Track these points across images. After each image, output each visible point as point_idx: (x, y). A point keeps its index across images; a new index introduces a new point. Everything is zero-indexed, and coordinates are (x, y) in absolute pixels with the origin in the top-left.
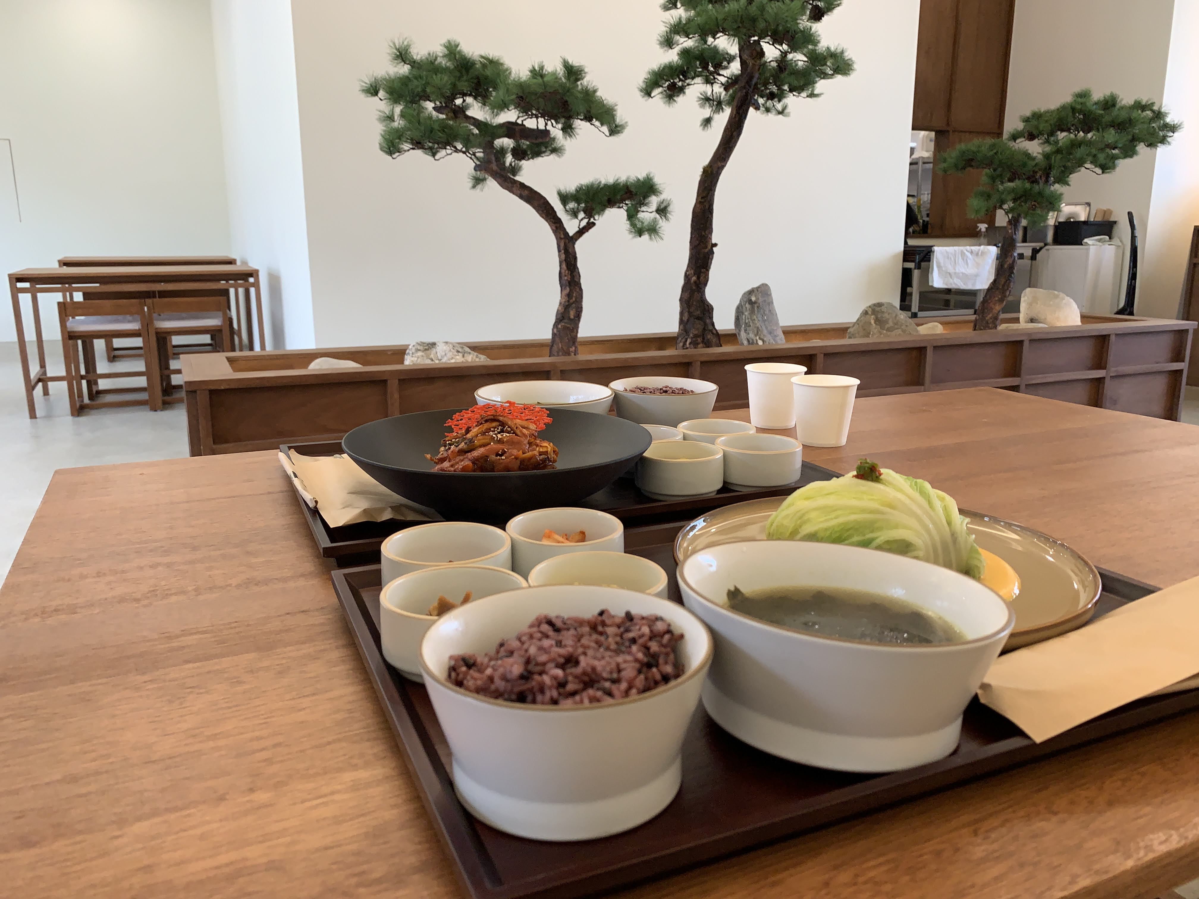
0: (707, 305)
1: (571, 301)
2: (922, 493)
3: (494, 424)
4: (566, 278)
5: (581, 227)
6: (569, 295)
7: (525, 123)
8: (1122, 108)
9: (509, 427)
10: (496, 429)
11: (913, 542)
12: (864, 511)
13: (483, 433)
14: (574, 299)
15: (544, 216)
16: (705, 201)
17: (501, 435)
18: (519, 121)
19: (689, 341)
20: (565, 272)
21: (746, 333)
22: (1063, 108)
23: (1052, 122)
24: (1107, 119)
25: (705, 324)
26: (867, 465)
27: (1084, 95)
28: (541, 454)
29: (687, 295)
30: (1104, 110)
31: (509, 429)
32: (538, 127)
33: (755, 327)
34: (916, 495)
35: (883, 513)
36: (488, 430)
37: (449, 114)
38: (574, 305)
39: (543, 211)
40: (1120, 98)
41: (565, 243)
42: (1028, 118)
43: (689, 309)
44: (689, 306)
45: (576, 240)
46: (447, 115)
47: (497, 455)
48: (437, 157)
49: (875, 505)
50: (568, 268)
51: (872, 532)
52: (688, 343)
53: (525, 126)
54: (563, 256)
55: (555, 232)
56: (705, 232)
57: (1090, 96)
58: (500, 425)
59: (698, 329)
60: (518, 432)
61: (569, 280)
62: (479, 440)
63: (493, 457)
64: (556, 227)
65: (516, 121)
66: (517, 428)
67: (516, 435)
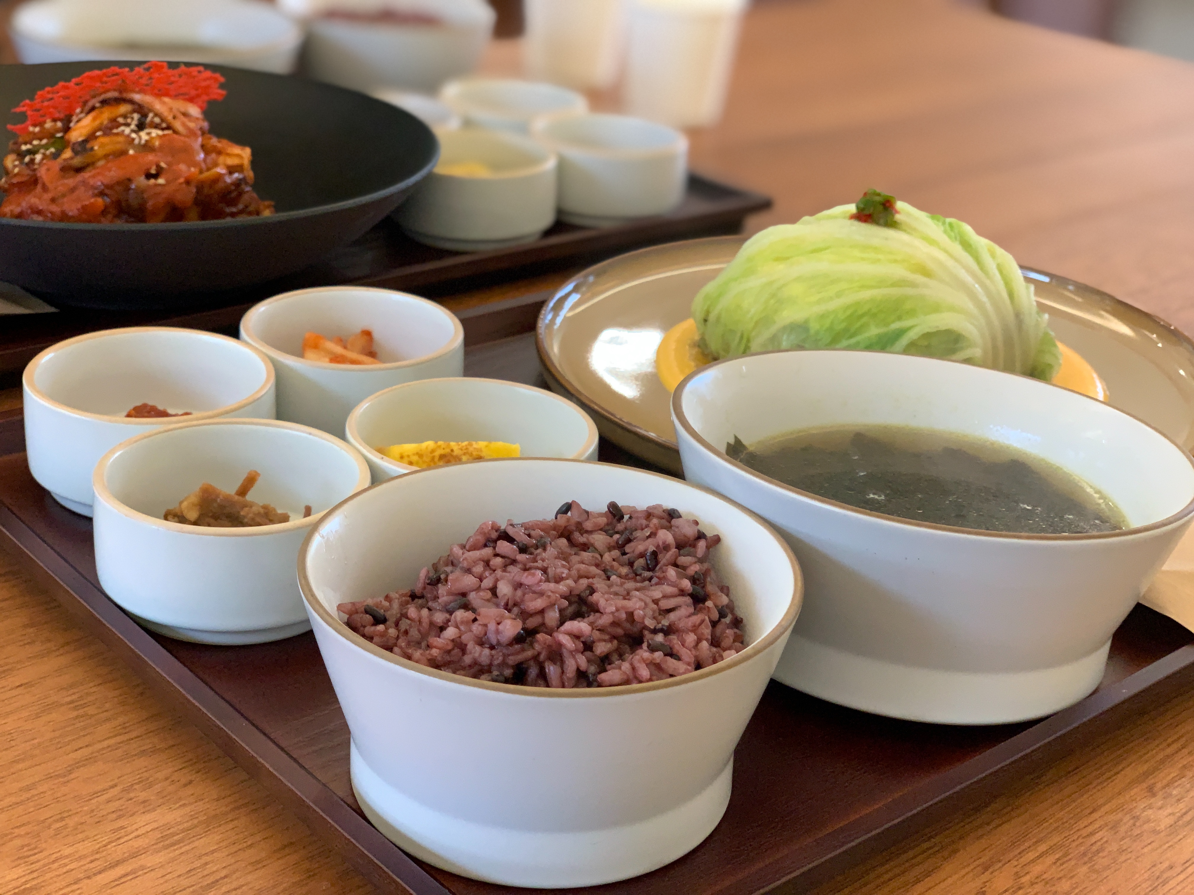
2: (966, 245)
3: (124, 108)
9: (156, 115)
10: (129, 120)
11: (964, 333)
12: (881, 283)
13: (108, 129)
17: (149, 134)
26: (877, 199)
28: (231, 170)
31: (157, 120)
34: (957, 249)
35: (913, 285)
36: (114, 123)
47: (149, 176)
49: (900, 272)
51: (899, 318)
58: (134, 111)
60: (178, 125)
62: (102, 146)
63: (142, 181)
66: (174, 118)
67: (175, 132)
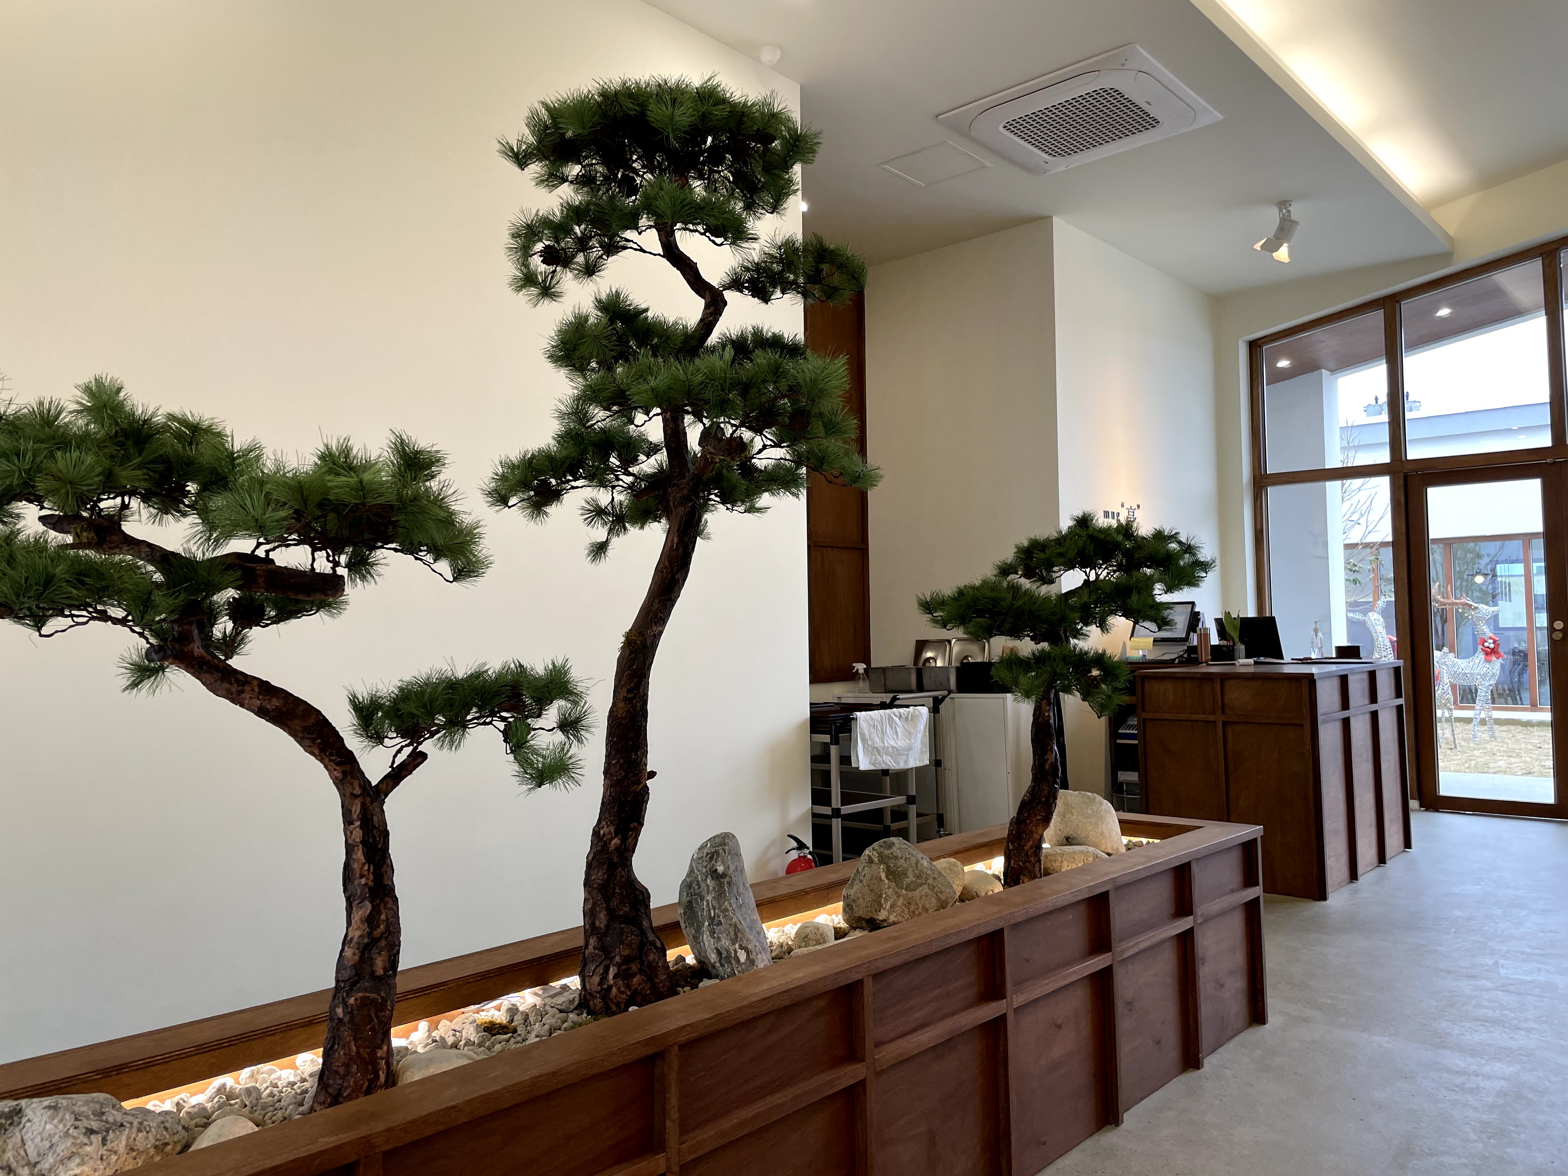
0: (641, 891)
1: (377, 933)
4: (363, 881)
5: (395, 766)
6: (371, 920)
7: (272, 555)
8: (1144, 539)
14: (382, 926)
15: (317, 752)
16: (634, 698)
18: (261, 553)
19: (612, 972)
20: (362, 868)
21: (714, 938)
25: (643, 933)
27: (1085, 520)
29: (599, 876)
32: (313, 569)
33: (731, 925)
37: (85, 534)
38: (383, 943)
39: (313, 741)
41: (363, 805)
42: (1026, 548)
43: (608, 904)
44: (607, 899)
45: (386, 796)
46: (77, 535)
48: (45, 630)
50: (369, 858)
52: (611, 976)
53: (272, 561)
54: (358, 834)
55: (339, 783)
56: (636, 754)
59: (630, 945)
61: (371, 884)
64: (344, 773)
65: (254, 551)
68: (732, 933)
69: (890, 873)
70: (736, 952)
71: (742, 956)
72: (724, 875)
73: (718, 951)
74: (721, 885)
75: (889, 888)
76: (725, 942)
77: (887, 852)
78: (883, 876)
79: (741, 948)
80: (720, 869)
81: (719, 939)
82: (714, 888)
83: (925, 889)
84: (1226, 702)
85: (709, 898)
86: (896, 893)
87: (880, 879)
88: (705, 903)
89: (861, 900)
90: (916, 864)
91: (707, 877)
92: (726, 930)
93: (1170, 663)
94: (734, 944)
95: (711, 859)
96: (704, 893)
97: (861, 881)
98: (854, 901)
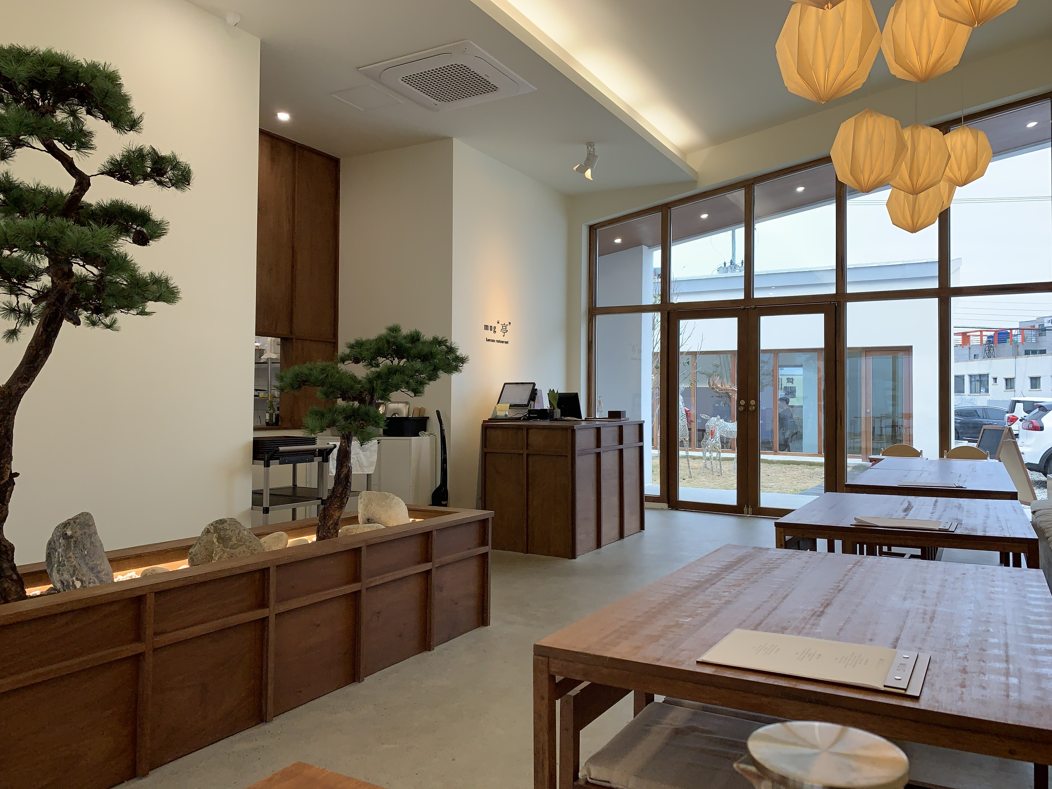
8: (424, 343)
21: (59, 574)
22: (379, 339)
23: (372, 351)
24: (413, 352)
27: (395, 330)
30: (411, 343)
40: (422, 334)
42: (353, 345)
57: (400, 331)
68: (72, 572)
69: (220, 539)
70: (73, 582)
71: (78, 584)
72: (71, 537)
73: (61, 581)
74: (69, 544)
75: (219, 547)
76: (66, 576)
77: (220, 526)
78: (215, 540)
79: (77, 579)
80: (69, 533)
81: (62, 575)
82: (64, 545)
83: (244, 548)
84: (529, 443)
85: (60, 550)
86: (223, 550)
87: (213, 542)
88: (57, 553)
89: (199, 555)
90: (239, 534)
91: (60, 538)
92: (67, 569)
93: (518, 419)
94: (72, 577)
95: (64, 527)
96: (57, 548)
97: (200, 544)
98: (195, 555)
